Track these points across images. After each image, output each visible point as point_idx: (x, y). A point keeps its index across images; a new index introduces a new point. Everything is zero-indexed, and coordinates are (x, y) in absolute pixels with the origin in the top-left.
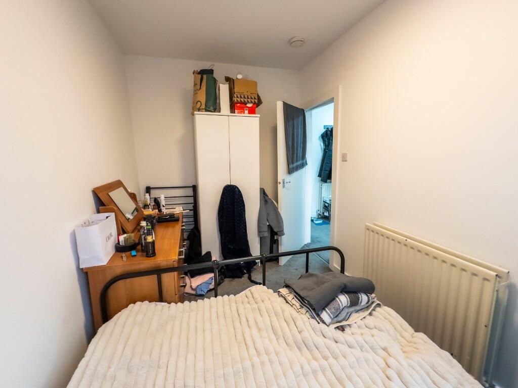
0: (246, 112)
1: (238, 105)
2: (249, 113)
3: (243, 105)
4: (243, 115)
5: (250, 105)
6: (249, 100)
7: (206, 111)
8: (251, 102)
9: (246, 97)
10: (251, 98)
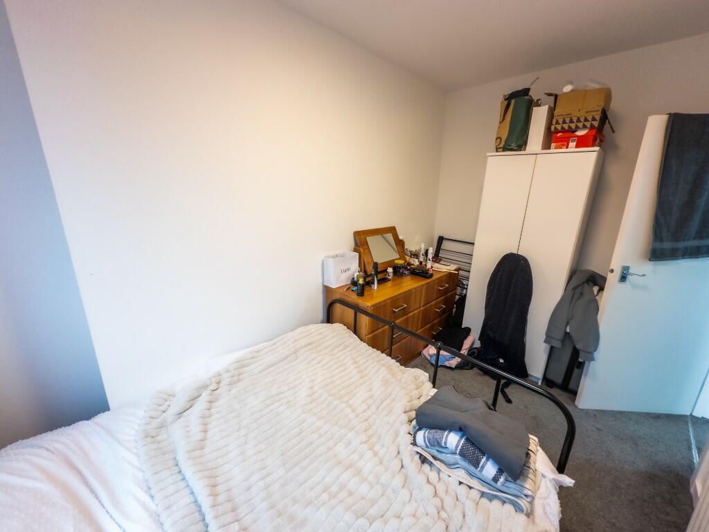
0: (572, 144)
1: (560, 134)
2: (577, 146)
3: (568, 135)
4: (564, 150)
5: (580, 133)
6: (580, 125)
7: (503, 151)
8: (584, 127)
9: (575, 119)
10: (586, 120)
